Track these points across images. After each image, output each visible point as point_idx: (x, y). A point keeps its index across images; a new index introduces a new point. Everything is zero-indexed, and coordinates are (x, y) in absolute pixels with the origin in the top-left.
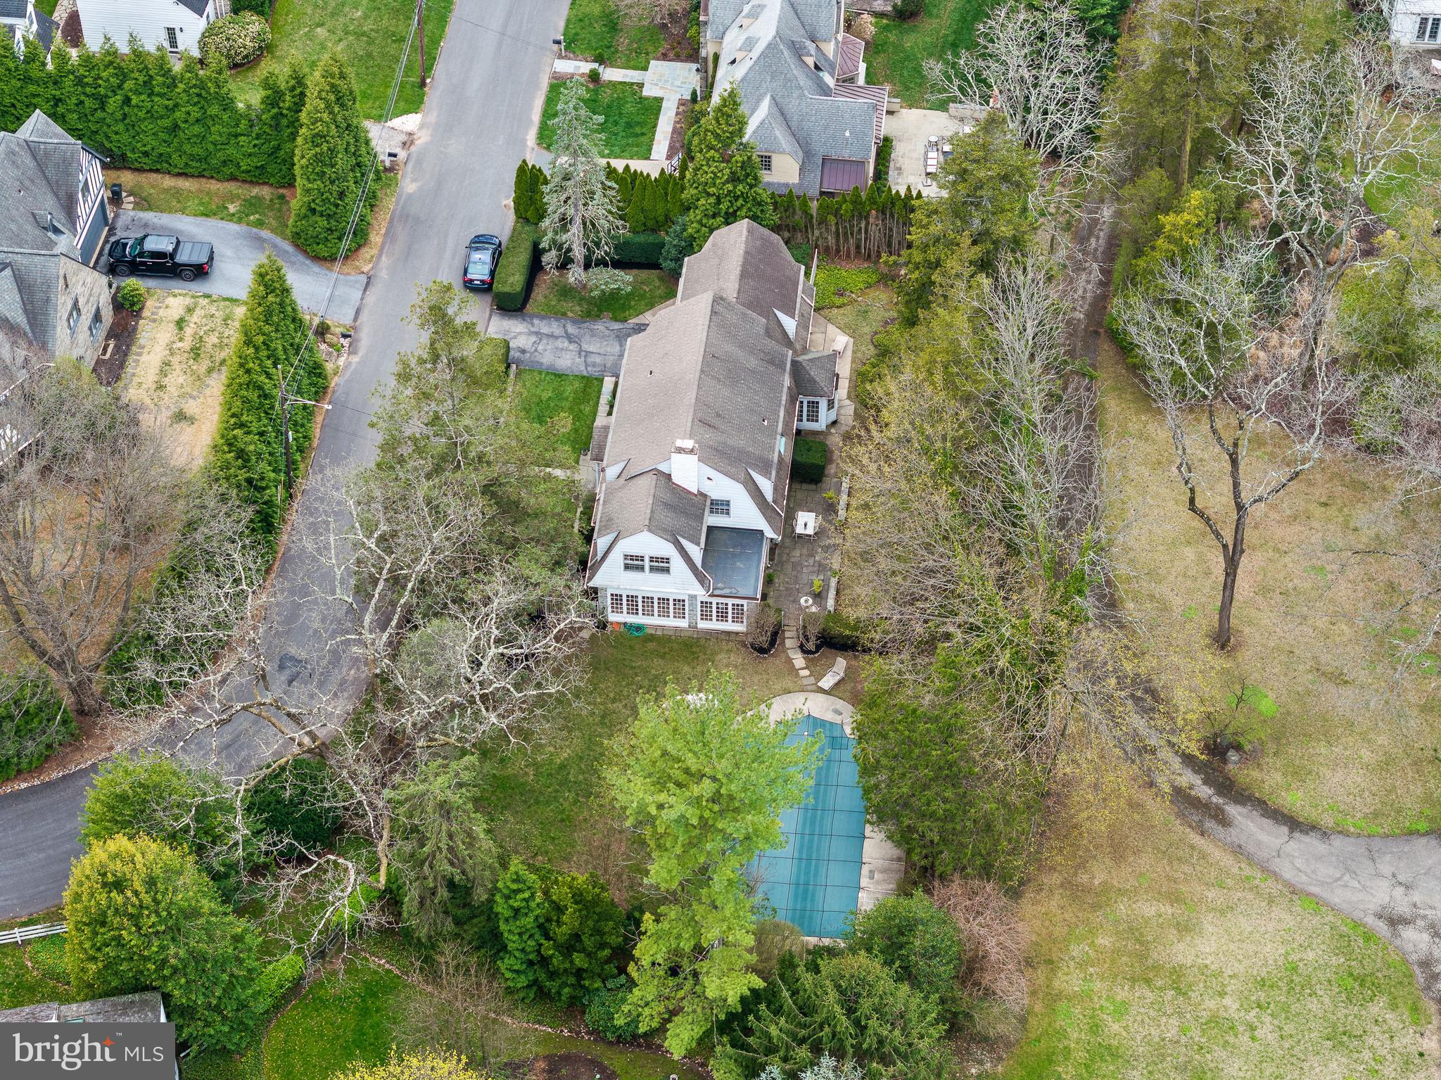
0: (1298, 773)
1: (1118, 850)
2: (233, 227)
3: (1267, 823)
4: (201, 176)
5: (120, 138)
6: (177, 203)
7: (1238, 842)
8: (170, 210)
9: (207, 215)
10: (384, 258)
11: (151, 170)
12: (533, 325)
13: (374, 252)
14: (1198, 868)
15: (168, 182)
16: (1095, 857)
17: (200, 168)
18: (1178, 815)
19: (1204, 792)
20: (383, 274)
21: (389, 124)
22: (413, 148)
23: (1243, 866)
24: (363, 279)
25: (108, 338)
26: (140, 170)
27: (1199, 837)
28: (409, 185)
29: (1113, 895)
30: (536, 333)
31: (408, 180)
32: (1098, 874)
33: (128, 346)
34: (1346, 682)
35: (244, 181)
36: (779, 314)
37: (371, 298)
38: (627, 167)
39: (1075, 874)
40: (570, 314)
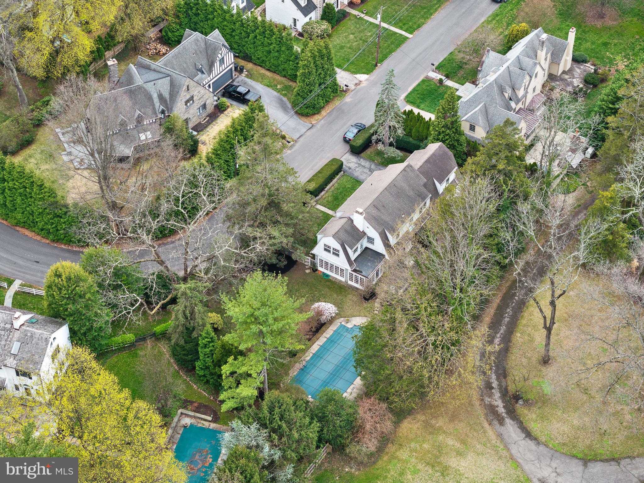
0: (543, 418)
1: (453, 418)
2: (275, 93)
3: (518, 430)
4: (275, 72)
5: (250, 50)
6: (260, 79)
7: (502, 432)
8: (257, 81)
9: (268, 86)
10: (322, 121)
11: (259, 65)
12: (360, 160)
13: (320, 118)
14: (480, 435)
15: (263, 71)
16: (443, 416)
17: (274, 69)
18: (485, 414)
19: (501, 410)
20: (318, 126)
21: (355, 76)
22: (358, 87)
23: (498, 441)
24: (310, 125)
25: (207, 116)
26: (255, 64)
27: (487, 425)
28: (348, 99)
29: (441, 432)
30: (359, 164)
31: (349, 97)
32: (440, 423)
33: (212, 121)
34: (587, 393)
35: (289, 79)
36: (435, 181)
37: (309, 133)
38: (419, 113)
39: (431, 419)
40: (376, 161)
